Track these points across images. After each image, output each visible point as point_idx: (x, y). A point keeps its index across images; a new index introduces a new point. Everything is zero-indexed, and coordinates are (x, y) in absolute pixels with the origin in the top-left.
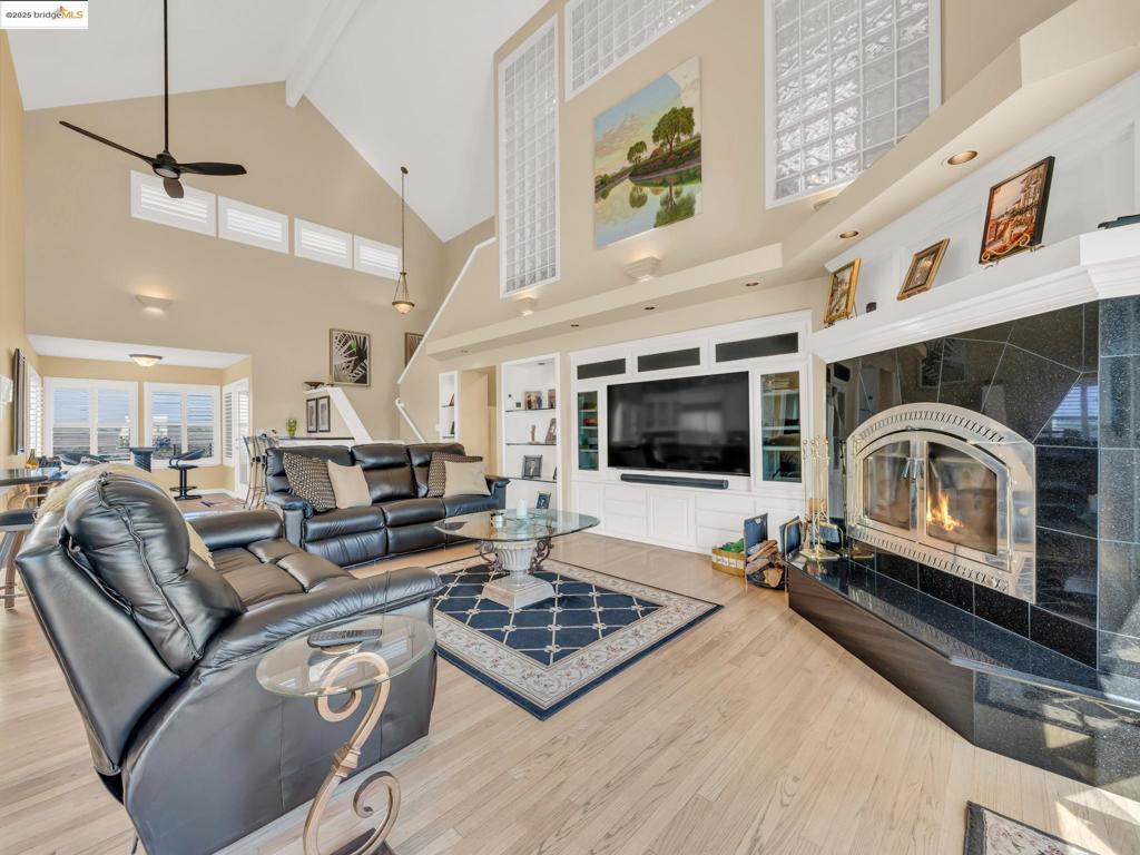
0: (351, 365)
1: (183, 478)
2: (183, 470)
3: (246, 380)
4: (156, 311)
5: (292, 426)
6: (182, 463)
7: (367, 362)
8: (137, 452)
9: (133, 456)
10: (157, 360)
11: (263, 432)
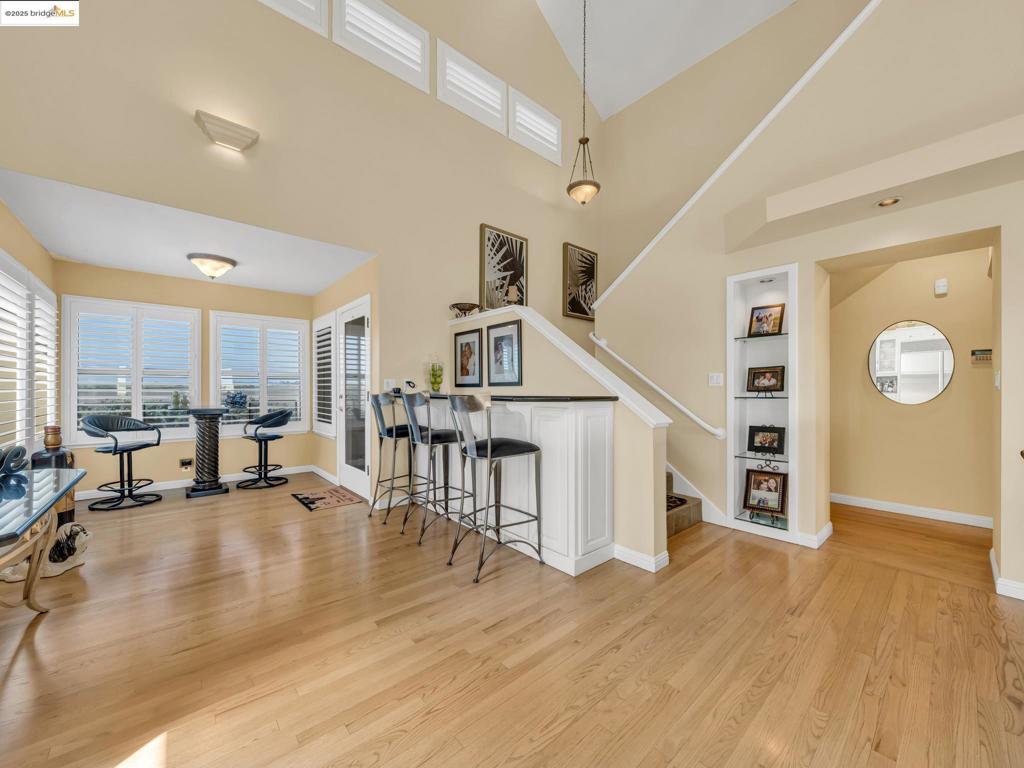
0: (506, 282)
1: (263, 454)
2: (263, 442)
3: (367, 297)
4: (230, 153)
5: (435, 376)
6: (262, 431)
7: (523, 280)
8: (200, 415)
9: (192, 419)
10: (229, 267)
11: (394, 385)
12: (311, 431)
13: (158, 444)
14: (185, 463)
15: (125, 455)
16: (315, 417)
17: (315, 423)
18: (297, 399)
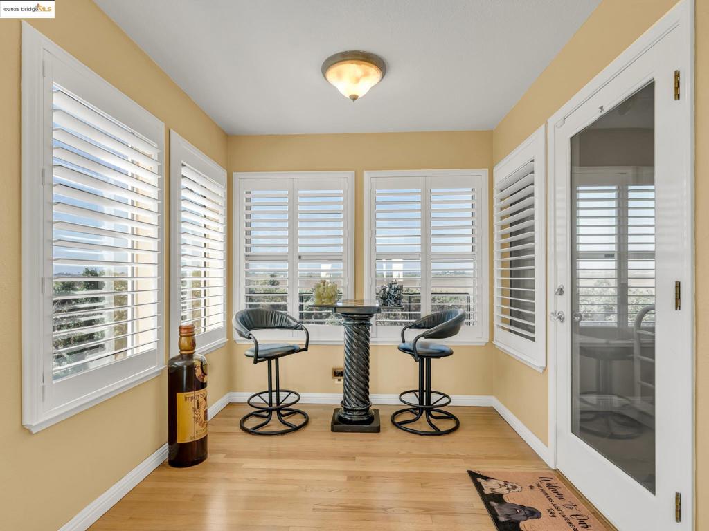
1: (425, 375)
2: (424, 359)
6: (425, 342)
10: (374, 75)
12: (490, 345)
13: (306, 349)
14: (338, 374)
15: (273, 361)
16: (497, 322)
17: (497, 331)
18: (470, 291)
